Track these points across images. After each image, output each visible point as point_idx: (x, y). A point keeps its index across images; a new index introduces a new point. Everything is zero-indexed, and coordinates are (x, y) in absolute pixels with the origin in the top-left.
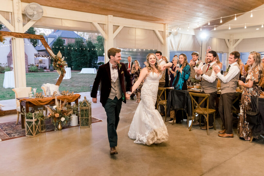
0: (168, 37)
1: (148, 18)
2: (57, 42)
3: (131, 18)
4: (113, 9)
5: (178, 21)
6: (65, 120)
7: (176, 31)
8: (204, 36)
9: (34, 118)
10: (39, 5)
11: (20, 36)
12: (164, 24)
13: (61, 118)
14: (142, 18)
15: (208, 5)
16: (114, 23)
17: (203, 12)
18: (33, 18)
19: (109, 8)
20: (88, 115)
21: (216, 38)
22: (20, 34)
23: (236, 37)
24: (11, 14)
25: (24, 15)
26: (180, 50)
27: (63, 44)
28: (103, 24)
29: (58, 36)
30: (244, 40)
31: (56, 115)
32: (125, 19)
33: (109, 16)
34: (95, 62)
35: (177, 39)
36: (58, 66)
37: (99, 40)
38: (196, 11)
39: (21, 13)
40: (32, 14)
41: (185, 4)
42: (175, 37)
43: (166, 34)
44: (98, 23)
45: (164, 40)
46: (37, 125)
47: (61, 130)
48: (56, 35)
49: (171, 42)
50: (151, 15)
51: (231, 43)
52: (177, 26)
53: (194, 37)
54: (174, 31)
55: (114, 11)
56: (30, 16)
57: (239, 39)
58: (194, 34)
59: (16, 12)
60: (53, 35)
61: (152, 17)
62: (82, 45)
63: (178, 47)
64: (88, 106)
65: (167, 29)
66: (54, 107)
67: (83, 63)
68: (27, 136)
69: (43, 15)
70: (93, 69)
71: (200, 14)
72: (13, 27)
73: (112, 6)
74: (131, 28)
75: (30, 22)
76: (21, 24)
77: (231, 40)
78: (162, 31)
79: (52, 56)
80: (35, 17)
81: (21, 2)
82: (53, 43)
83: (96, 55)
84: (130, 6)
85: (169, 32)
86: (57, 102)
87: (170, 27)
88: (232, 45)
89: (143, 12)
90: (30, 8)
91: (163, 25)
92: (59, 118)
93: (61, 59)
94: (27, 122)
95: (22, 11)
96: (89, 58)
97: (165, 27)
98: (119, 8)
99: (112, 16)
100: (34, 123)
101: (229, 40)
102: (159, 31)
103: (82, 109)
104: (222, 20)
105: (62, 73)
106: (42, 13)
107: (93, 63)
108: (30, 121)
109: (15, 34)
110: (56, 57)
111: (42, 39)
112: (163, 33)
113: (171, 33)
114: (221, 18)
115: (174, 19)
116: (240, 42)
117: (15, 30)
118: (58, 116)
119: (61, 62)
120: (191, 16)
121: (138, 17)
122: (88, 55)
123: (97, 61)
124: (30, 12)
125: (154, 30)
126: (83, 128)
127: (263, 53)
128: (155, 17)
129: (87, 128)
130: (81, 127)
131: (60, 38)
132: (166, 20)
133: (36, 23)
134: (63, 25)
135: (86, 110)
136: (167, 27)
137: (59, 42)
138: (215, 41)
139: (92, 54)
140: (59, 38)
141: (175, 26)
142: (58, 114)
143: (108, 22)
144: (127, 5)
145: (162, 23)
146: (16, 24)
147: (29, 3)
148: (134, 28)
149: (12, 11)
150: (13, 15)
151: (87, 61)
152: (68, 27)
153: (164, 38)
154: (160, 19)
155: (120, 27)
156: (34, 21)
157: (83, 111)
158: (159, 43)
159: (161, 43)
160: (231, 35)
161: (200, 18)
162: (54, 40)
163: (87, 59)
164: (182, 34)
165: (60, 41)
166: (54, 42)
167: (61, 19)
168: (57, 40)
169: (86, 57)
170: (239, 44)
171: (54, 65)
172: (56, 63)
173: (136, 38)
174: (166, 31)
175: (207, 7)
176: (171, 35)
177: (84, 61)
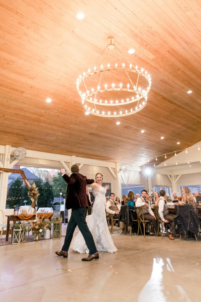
0: (119, 173)
1: (103, 158)
2: (16, 183)
3: (90, 158)
4: (76, 151)
5: (126, 160)
6: (42, 232)
7: (125, 167)
8: (148, 172)
9: (20, 228)
10: (25, 149)
11: (7, 171)
12: (116, 162)
13: (39, 230)
14: (98, 157)
15: (147, 148)
16: (76, 162)
17: (145, 153)
18: (18, 158)
19: (73, 151)
20: (59, 228)
21: (160, 174)
22: (7, 170)
23: (176, 174)
24: (3, 155)
25: (12, 156)
26: (130, 183)
27: (21, 185)
28: (68, 162)
29: (16, 178)
30: (182, 175)
31: (36, 227)
32: (85, 158)
33: (73, 156)
34: (51, 203)
35: (127, 174)
36: (32, 195)
37: (55, 181)
38: (139, 153)
39: (10, 154)
40: (18, 155)
41: (130, 147)
42: (125, 172)
43: (117, 170)
44: (65, 162)
45: (116, 175)
46: (22, 234)
47: (38, 241)
48: (15, 176)
49: (122, 177)
50: (105, 155)
51: (173, 178)
52: (126, 164)
53: (140, 173)
54: (123, 167)
55: (77, 153)
56: (17, 156)
57: (179, 175)
58: (140, 171)
59: (7, 153)
60: (12, 176)
61: (106, 157)
62: (40, 185)
63: (128, 181)
64: (60, 221)
65: (118, 167)
66: (35, 221)
67: (40, 203)
68: (13, 244)
69: (26, 156)
70: (50, 208)
71: (143, 155)
72: (2, 165)
73: (76, 149)
74: (89, 166)
75: (15, 161)
76: (9, 162)
77: (172, 176)
78: (114, 168)
79: (29, 186)
80: (20, 158)
81: (12, 147)
82: (11, 184)
83: (52, 195)
84: (89, 149)
85: (120, 169)
86: (36, 217)
87: (120, 165)
88: (174, 180)
89: (99, 154)
90: (18, 151)
91: (114, 163)
92: (38, 230)
93: (35, 189)
94: (14, 231)
95: (11, 153)
96: (45, 198)
97: (116, 165)
98: (81, 150)
99: (75, 156)
100: (20, 232)
101: (170, 176)
102: (111, 168)
103: (55, 223)
104: (157, 158)
105: (34, 201)
106: (25, 155)
107: (48, 204)
108: (17, 231)
109: (4, 169)
110: (31, 187)
111: (23, 173)
112: (114, 169)
113: (121, 169)
114: (156, 157)
115: (122, 158)
116: (180, 178)
117: (4, 166)
118: (38, 228)
119: (35, 191)
120: (135, 156)
121: (95, 157)
122: (45, 195)
123: (53, 202)
124: (17, 153)
125: (107, 167)
126: (55, 239)
127: (200, 186)
128: (108, 157)
129: (58, 239)
130: (54, 239)
131: (19, 180)
132: (116, 159)
133: (19, 161)
134: (38, 163)
135: (58, 224)
136: (118, 164)
137: (17, 183)
138: (159, 177)
139: (48, 194)
140: (17, 179)
141: (124, 164)
142: (38, 226)
143: (72, 161)
144: (86, 148)
145: (114, 162)
146: (6, 162)
147: (17, 147)
148: (92, 165)
149: (3, 153)
150: (4, 156)
151: (43, 201)
152: (42, 164)
153: (116, 173)
154: (112, 159)
155: (81, 165)
156: (18, 160)
157: (56, 225)
158: (112, 178)
159: (114, 177)
160: (172, 171)
161: (143, 158)
162: (12, 181)
163: (44, 199)
164: (130, 170)
165: (19, 182)
166: (13, 183)
167: (38, 159)
168: (16, 181)
169: (42, 197)
170: (179, 179)
171: (29, 194)
172: (31, 192)
173: (94, 173)
174: (117, 168)
175: (147, 150)
176: (122, 171)
177: (41, 201)
